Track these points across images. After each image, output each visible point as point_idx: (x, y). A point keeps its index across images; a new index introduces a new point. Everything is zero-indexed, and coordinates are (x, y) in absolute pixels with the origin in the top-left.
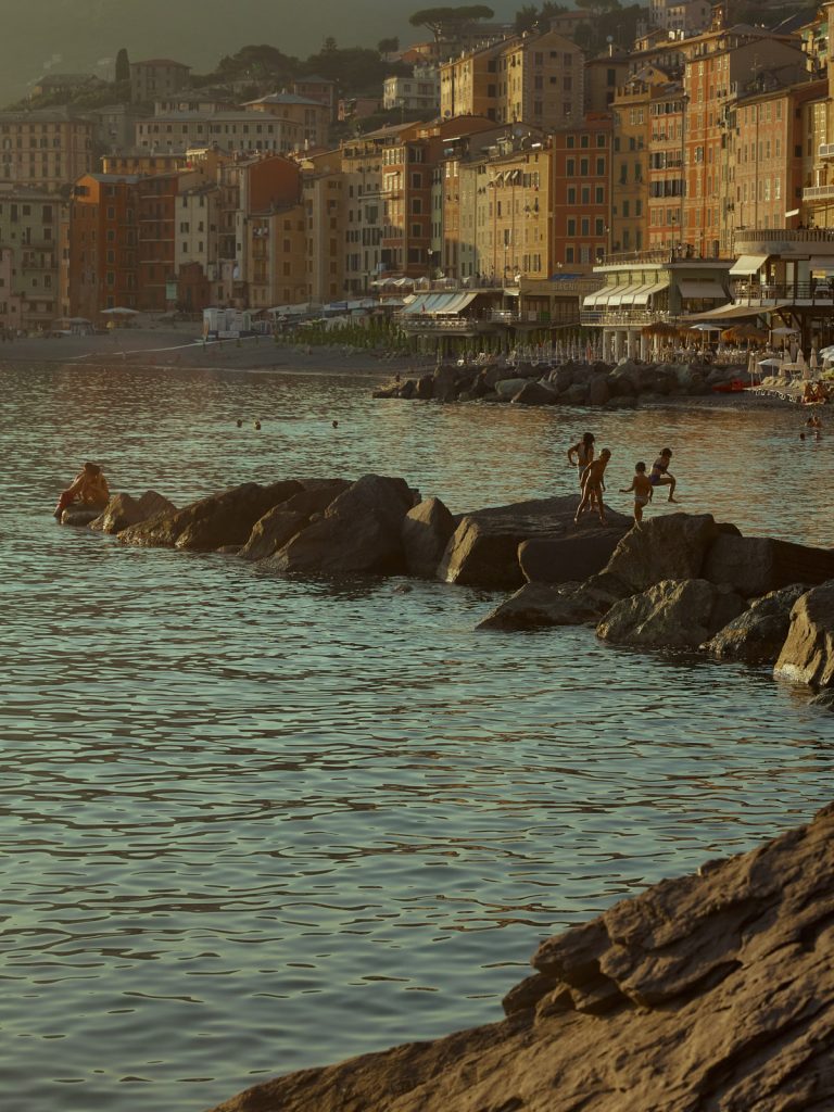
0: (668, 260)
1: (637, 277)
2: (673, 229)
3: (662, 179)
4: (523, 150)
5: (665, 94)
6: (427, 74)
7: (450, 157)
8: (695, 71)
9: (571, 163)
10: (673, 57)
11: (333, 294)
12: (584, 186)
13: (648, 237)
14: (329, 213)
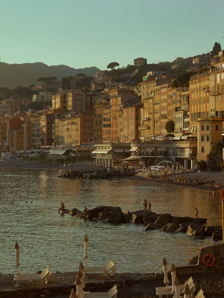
0: (112, 144)
1: (104, 147)
2: (108, 135)
3: (106, 123)
4: (73, 116)
5: (106, 105)
6: (43, 94)
7: (56, 118)
8: (113, 100)
9: (85, 120)
10: (106, 95)
11: (29, 148)
12: (88, 125)
13: (103, 136)
14: (28, 129)
